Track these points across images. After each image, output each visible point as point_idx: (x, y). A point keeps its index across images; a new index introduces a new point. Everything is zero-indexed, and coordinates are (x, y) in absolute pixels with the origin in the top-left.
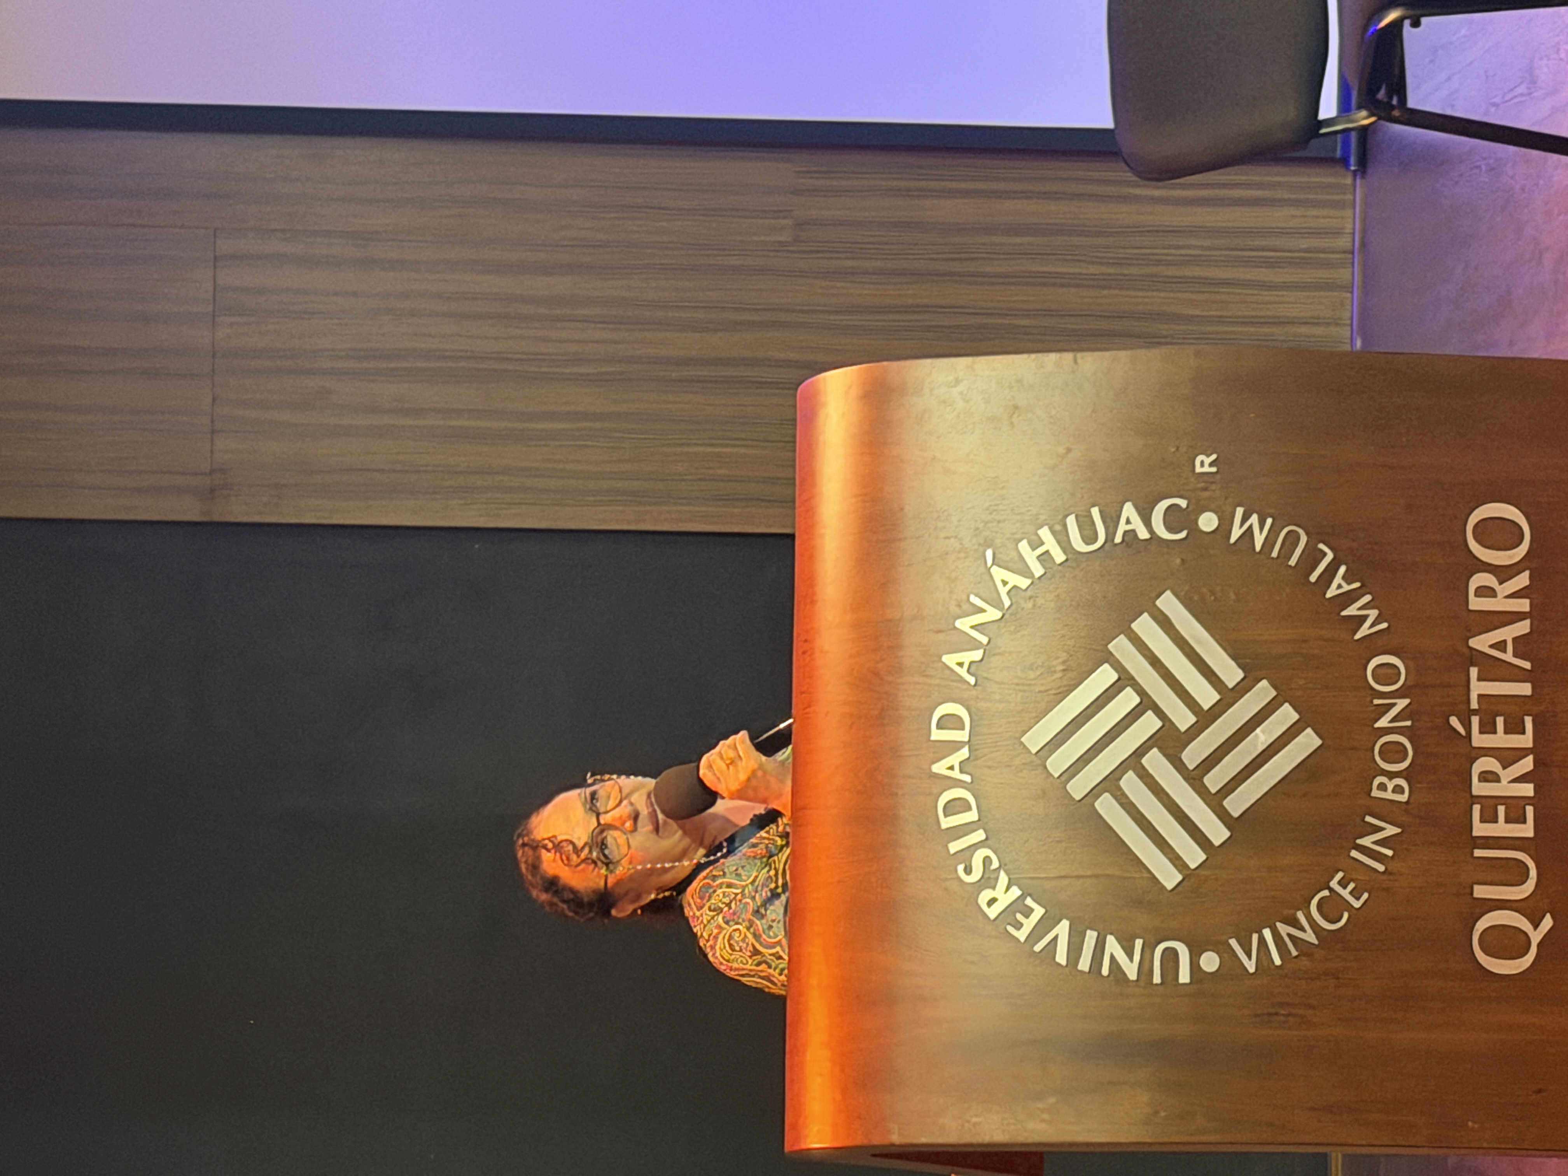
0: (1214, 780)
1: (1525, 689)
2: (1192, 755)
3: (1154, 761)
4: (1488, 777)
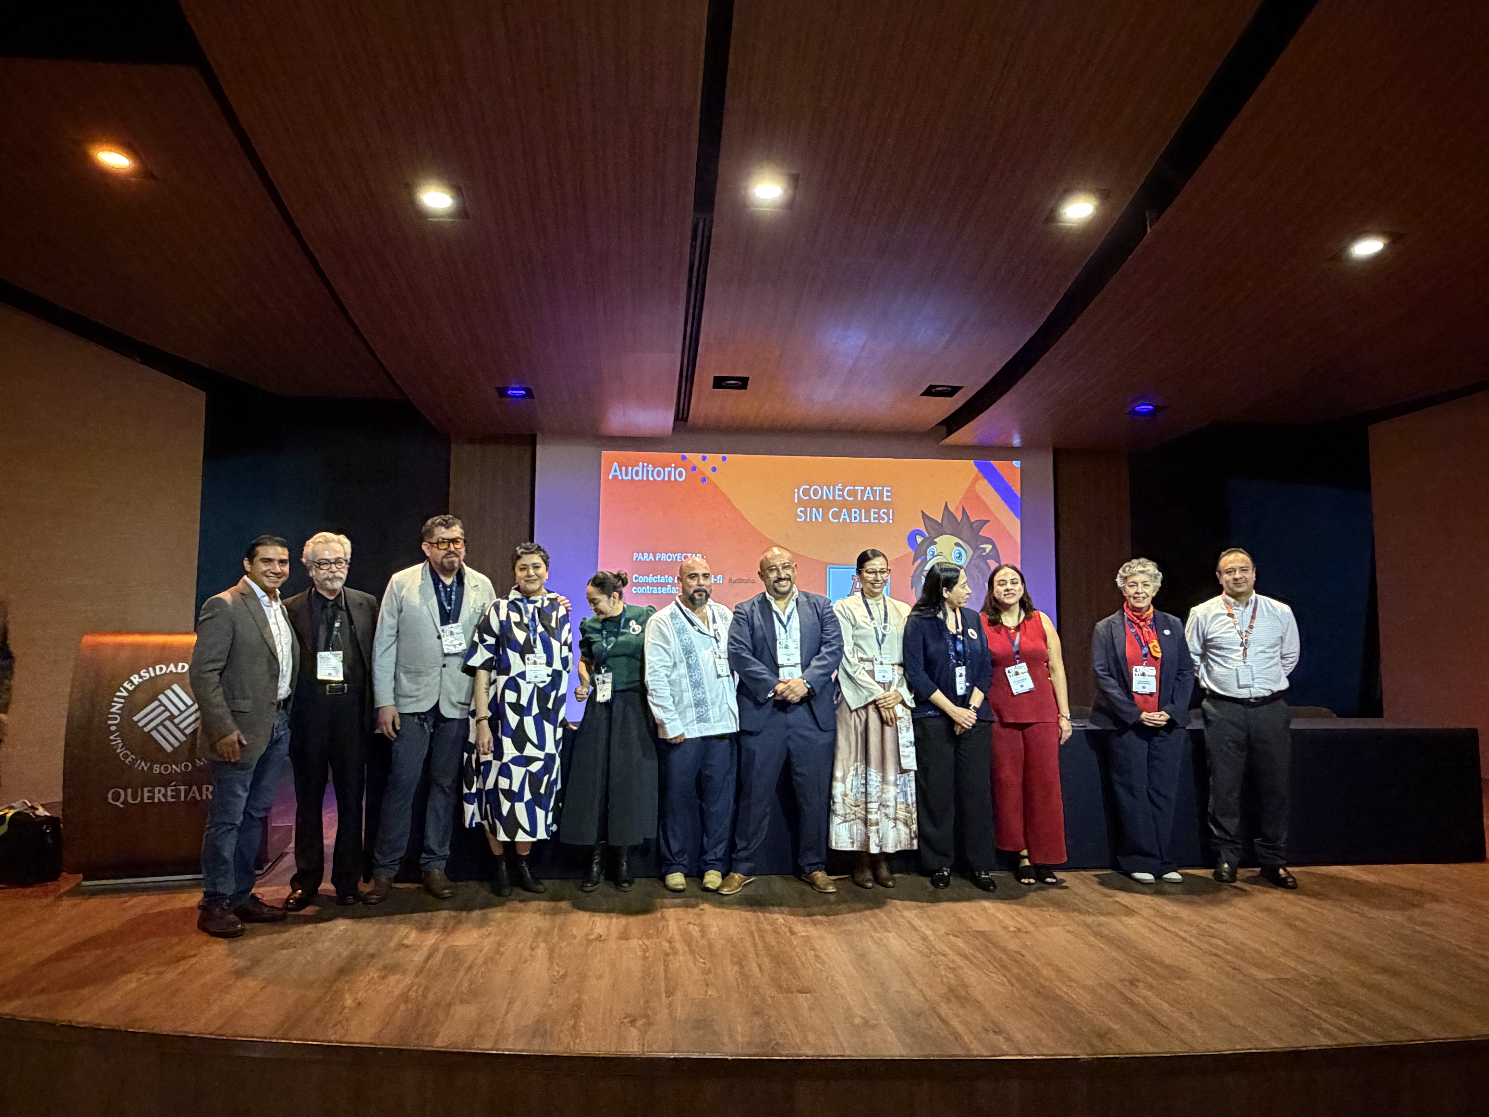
0: (161, 728)
1: (182, 799)
2: (168, 723)
3: (167, 714)
4: (159, 791)
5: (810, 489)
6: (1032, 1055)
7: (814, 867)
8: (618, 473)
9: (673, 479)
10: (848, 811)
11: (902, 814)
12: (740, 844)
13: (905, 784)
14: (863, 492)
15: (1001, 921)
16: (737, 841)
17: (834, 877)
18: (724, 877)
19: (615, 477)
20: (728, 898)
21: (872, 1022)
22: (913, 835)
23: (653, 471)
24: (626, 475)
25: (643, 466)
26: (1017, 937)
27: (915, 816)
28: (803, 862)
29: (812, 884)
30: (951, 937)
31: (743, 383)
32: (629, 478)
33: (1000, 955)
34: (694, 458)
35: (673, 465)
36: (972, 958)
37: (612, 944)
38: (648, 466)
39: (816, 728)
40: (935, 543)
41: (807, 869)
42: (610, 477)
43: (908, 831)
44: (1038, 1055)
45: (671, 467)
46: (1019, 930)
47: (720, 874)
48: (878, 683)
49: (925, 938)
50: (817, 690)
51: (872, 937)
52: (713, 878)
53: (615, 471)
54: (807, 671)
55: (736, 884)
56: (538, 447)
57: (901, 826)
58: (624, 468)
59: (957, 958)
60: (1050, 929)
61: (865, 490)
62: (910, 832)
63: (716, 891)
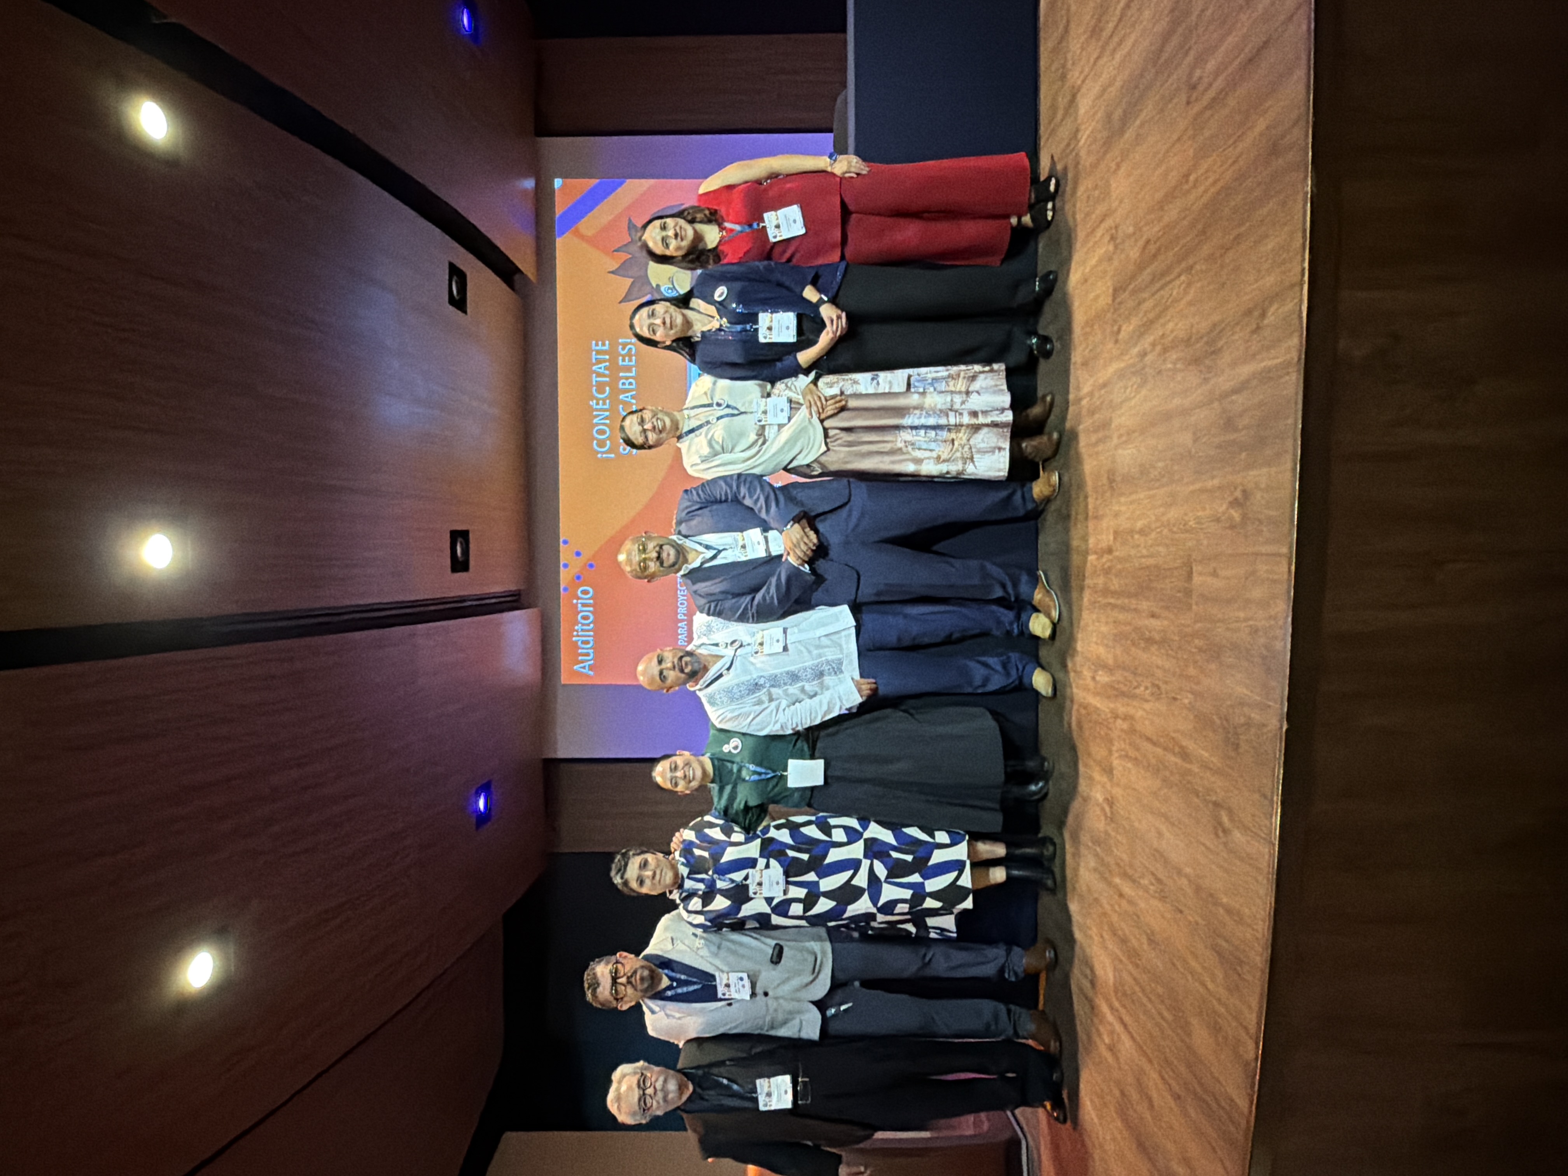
5: (596, 439)
6: (1303, 269)
7: (1027, 495)
8: (587, 664)
9: (591, 601)
10: (958, 454)
11: (961, 385)
12: (998, 593)
13: (924, 380)
14: (599, 375)
15: (1100, 261)
16: (995, 596)
17: (1041, 472)
18: (1037, 610)
19: (591, 668)
20: (1063, 608)
21: (1238, 494)
22: (987, 368)
23: (583, 625)
24: (588, 655)
25: (578, 636)
26: (1123, 242)
27: (963, 367)
28: (1021, 512)
29: (1048, 500)
30: (1120, 337)
31: (460, 536)
32: (591, 651)
33: (1146, 275)
34: (565, 577)
35: (575, 601)
36: (1151, 316)
37: (1118, 792)
38: (577, 631)
39: (848, 507)
40: (658, 286)
41: (1030, 506)
42: (591, 673)
43: (982, 376)
44: (1303, 260)
45: (577, 604)
46: (1113, 238)
47: (1034, 615)
48: (790, 419)
49: (1121, 375)
50: (796, 511)
51: (1116, 447)
52: (1039, 626)
53: (584, 668)
54: (773, 525)
55: (1047, 599)
56: (561, 754)
57: (976, 386)
58: (580, 658)
59: (1149, 339)
60: (1114, 195)
61: (595, 372)
62: (983, 372)
63: (1055, 626)
